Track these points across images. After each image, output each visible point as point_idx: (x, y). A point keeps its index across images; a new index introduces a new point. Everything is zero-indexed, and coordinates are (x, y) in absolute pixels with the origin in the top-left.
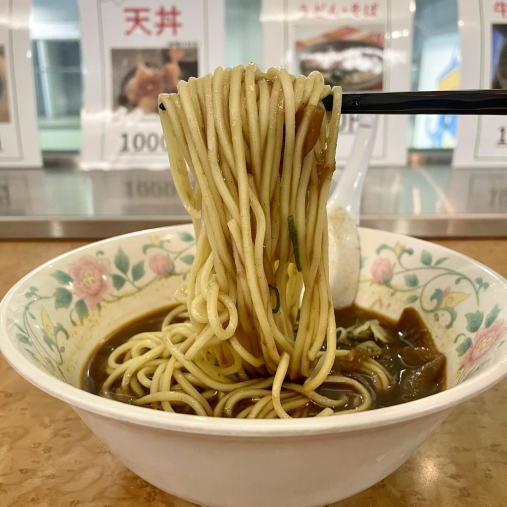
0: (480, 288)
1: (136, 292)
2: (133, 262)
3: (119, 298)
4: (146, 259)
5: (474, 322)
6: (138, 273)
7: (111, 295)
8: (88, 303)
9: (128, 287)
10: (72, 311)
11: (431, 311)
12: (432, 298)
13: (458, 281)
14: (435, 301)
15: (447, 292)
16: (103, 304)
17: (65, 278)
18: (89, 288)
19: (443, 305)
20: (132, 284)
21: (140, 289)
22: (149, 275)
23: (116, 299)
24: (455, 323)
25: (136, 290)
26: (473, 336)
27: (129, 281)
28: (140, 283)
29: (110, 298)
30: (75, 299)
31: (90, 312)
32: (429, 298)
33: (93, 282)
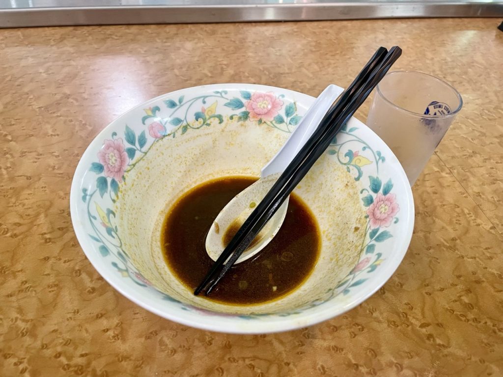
0: (379, 159)
1: (144, 156)
2: (137, 135)
3: (134, 165)
4: (145, 128)
5: (376, 185)
6: (142, 142)
7: (128, 165)
8: (117, 180)
9: (138, 155)
10: (110, 192)
11: (345, 164)
12: (346, 155)
13: (364, 149)
14: (348, 158)
15: (356, 155)
16: (125, 174)
17: (99, 168)
18: (114, 167)
19: (353, 163)
20: (140, 151)
21: (146, 153)
22: (150, 140)
23: (132, 166)
24: (361, 179)
25: (144, 154)
26: (374, 195)
27: (138, 149)
28: (145, 149)
29: (129, 168)
30: (109, 180)
31: (120, 185)
32: (344, 155)
33: (116, 160)
